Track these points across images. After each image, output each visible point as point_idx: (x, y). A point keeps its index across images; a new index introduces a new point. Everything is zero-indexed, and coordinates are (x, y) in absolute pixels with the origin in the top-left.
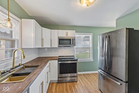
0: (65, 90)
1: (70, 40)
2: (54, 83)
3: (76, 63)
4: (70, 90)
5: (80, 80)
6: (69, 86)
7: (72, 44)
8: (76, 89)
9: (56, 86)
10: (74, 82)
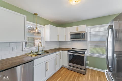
0: (69, 76)
1: (80, 34)
2: (66, 68)
3: (83, 57)
4: (73, 78)
5: (90, 75)
6: (75, 75)
7: (81, 38)
8: (79, 80)
9: (65, 71)
10: (81, 74)
